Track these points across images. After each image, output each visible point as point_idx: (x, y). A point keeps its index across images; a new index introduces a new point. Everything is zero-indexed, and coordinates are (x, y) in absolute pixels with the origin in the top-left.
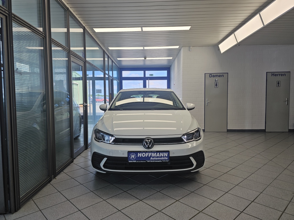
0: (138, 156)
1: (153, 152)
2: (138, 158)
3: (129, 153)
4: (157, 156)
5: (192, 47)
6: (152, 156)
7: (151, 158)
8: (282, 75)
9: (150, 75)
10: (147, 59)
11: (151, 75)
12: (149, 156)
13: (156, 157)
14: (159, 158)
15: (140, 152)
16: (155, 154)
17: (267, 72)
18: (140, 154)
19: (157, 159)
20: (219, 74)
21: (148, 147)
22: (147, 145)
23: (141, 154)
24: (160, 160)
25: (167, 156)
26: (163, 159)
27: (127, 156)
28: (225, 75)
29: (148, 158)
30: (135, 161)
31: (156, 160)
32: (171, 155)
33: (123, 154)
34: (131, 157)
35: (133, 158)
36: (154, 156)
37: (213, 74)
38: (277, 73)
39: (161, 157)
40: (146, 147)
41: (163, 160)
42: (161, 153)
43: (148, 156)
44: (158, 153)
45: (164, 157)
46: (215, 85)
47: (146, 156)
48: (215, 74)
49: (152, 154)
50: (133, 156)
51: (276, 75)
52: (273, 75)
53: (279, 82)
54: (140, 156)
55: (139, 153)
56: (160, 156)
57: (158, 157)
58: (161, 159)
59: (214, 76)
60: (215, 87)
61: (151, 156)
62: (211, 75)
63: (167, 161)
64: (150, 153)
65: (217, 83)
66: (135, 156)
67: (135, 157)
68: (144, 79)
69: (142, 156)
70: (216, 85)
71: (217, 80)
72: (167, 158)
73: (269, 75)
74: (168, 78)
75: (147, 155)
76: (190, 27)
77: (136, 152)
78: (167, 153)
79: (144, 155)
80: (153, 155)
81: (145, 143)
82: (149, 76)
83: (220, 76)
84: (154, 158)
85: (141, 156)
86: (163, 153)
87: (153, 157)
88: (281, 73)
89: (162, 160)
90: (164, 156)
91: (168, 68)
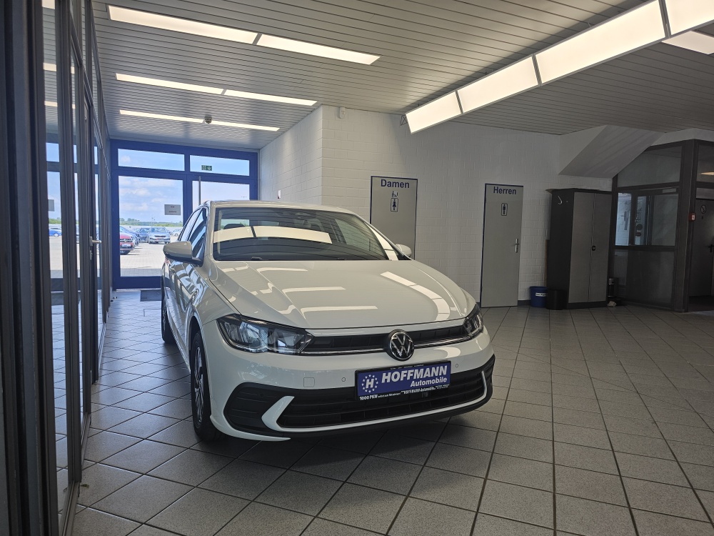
0: (383, 381)
1: (416, 368)
2: (382, 388)
3: (360, 375)
4: (425, 377)
5: (344, 109)
6: (415, 378)
7: (413, 384)
8: (510, 192)
9: (203, 167)
10: (213, 122)
11: (206, 168)
12: (408, 378)
13: (423, 379)
14: (429, 382)
15: (387, 370)
16: (422, 370)
17: (486, 184)
18: (387, 375)
19: (424, 383)
20: (400, 181)
21: (402, 357)
22: (400, 351)
23: (389, 374)
24: (432, 385)
25: (445, 373)
26: (437, 381)
27: (353, 385)
28: (413, 184)
29: (406, 383)
30: (376, 396)
31: (423, 387)
32: (453, 371)
33: (344, 380)
34: (365, 386)
35: (369, 388)
36: (418, 377)
37: (388, 180)
38: (502, 188)
39: (434, 377)
40: (398, 355)
41: (437, 384)
42: (433, 368)
43: (405, 378)
44: (428, 369)
45: (439, 378)
46: (392, 205)
47: (402, 379)
48: (392, 181)
49: (413, 373)
50: (370, 383)
51: (500, 191)
52: (496, 191)
53: (506, 206)
54: (386, 380)
55: (384, 374)
56: (432, 375)
57: (427, 378)
58: (433, 382)
59: (390, 185)
60: (392, 210)
61: (412, 377)
62: (386, 182)
63: (446, 386)
64: (410, 371)
65: (396, 201)
66: (375, 382)
67: (375, 384)
68: (187, 178)
69: (391, 380)
70: (394, 206)
71: (395, 193)
72: (445, 380)
73: (490, 189)
74: (253, 181)
75: (403, 376)
76: (376, 58)
77: (378, 372)
78: (446, 367)
79: (396, 377)
80: (418, 374)
81: (394, 344)
82: (200, 170)
83: (401, 185)
84: (421, 381)
85: (388, 381)
86: (438, 368)
87: (417, 380)
88: (509, 188)
89: (434, 385)
90: (440, 374)
91: (252, 155)
